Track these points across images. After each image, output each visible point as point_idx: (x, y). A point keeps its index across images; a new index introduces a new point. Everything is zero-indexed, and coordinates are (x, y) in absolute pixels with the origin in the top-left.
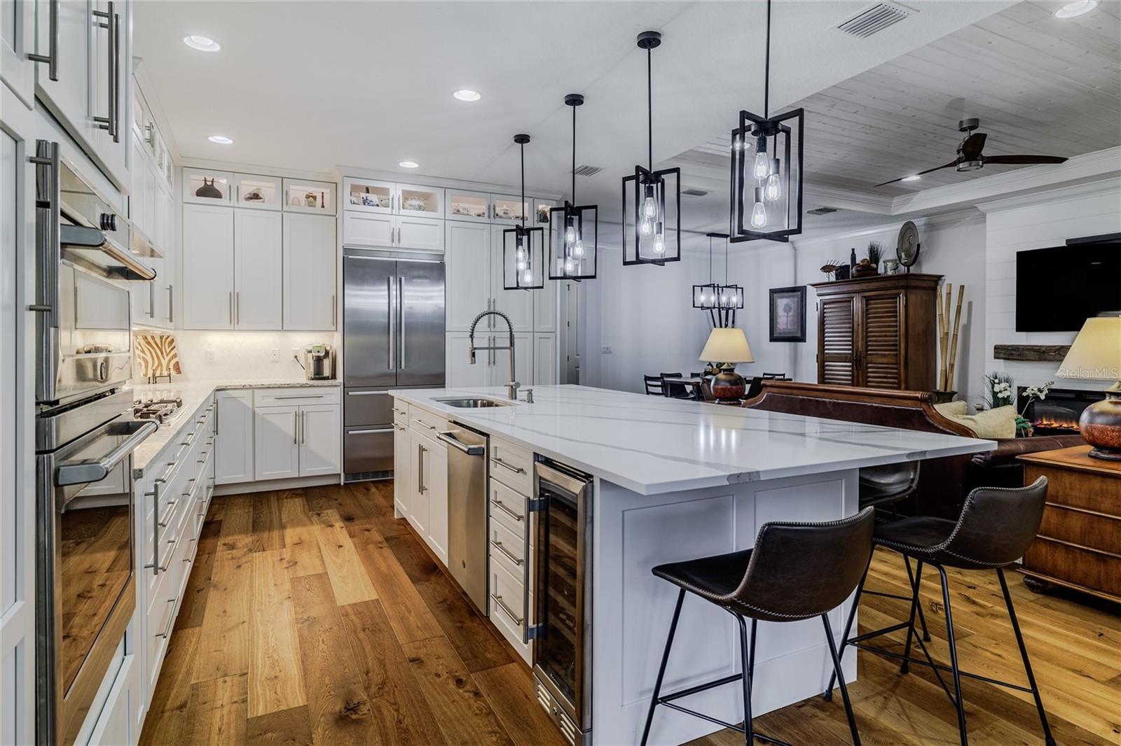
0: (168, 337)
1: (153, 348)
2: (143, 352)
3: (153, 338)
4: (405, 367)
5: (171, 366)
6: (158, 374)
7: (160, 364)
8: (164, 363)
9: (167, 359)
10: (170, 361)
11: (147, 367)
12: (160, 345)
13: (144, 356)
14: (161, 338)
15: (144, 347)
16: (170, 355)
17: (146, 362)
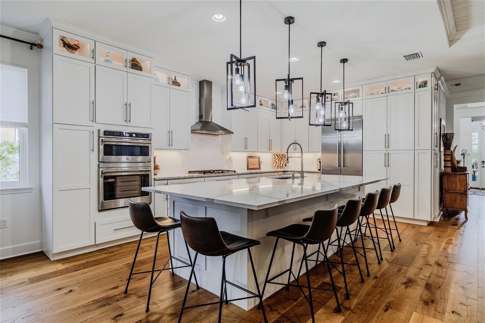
0: (284, 155)
1: (279, 158)
2: (276, 159)
3: (279, 155)
4: (343, 166)
5: (284, 163)
6: (279, 166)
7: (281, 163)
8: (282, 163)
9: (283, 162)
10: (284, 162)
11: (276, 164)
12: (281, 157)
13: (275, 160)
14: (282, 155)
15: (277, 159)
16: (284, 161)
17: (276, 162)
